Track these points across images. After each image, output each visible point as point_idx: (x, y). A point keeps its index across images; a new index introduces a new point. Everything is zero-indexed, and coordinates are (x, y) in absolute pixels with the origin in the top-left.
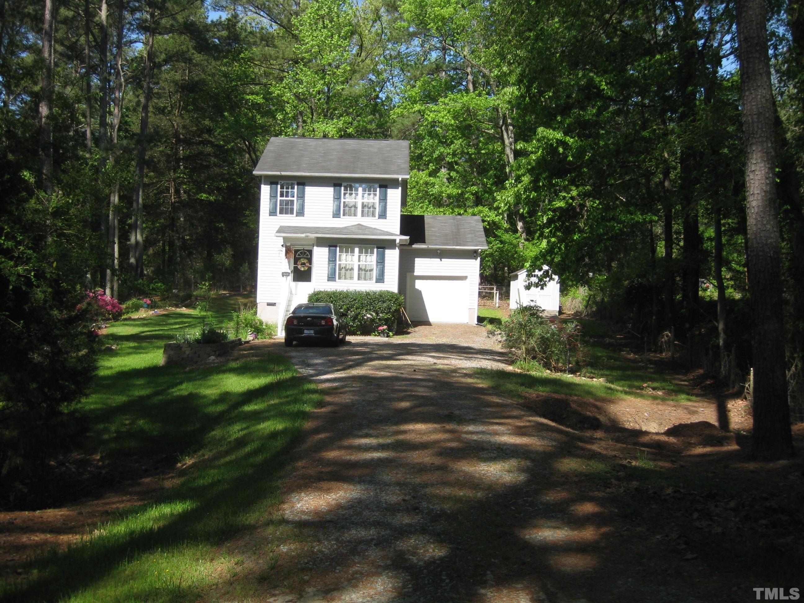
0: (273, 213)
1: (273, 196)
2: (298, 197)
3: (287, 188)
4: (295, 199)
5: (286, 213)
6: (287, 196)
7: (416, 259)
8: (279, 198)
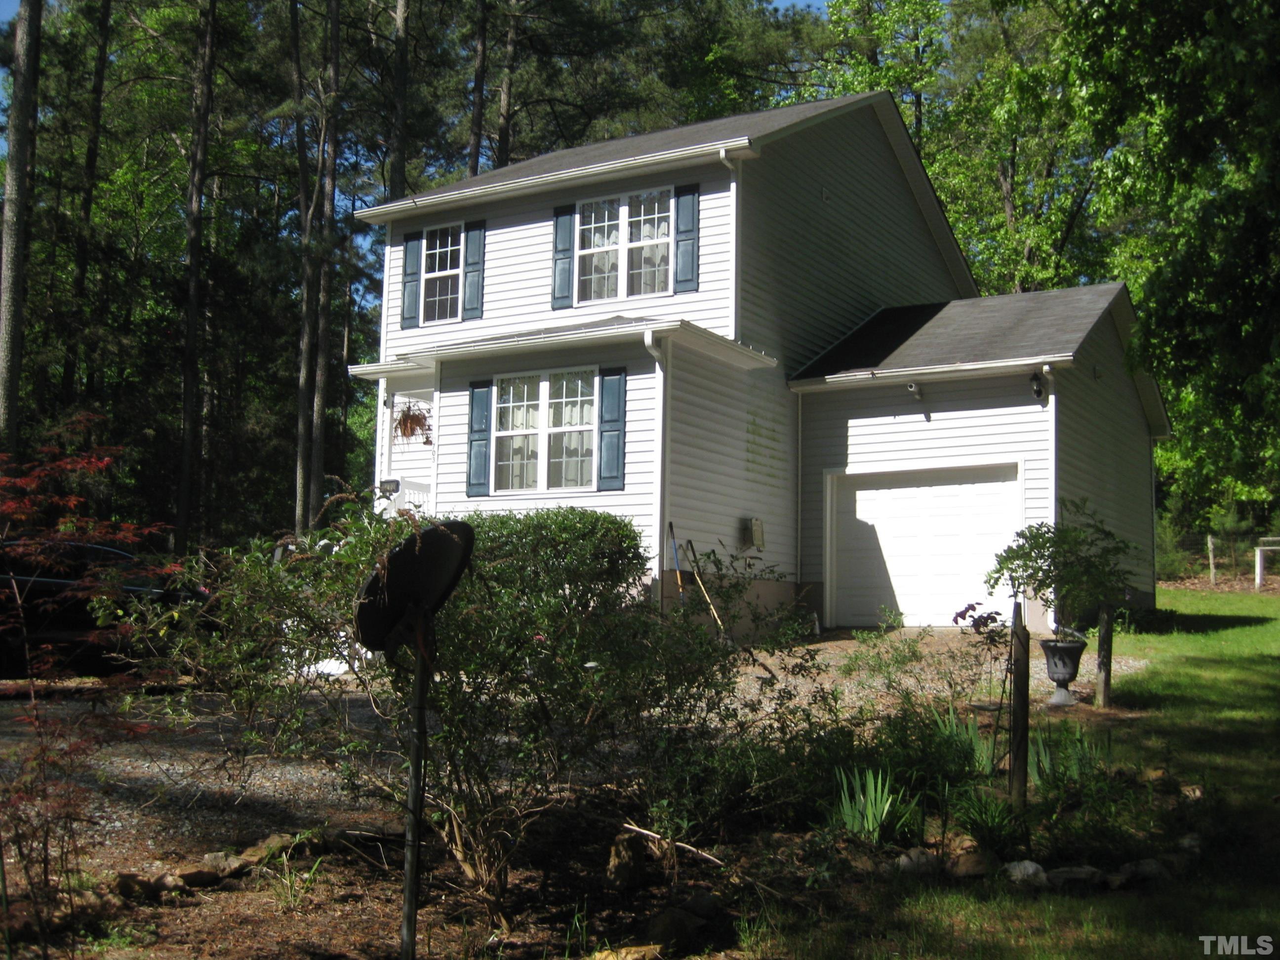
0: (409, 321)
1: (410, 275)
2: (467, 264)
3: (444, 245)
4: (460, 271)
5: (442, 316)
6: (443, 268)
7: (851, 423)
8: (424, 276)
